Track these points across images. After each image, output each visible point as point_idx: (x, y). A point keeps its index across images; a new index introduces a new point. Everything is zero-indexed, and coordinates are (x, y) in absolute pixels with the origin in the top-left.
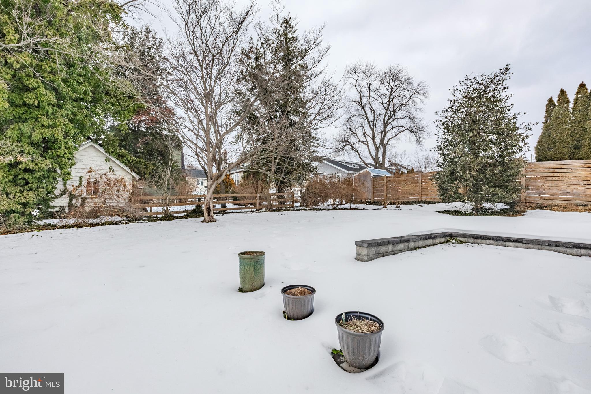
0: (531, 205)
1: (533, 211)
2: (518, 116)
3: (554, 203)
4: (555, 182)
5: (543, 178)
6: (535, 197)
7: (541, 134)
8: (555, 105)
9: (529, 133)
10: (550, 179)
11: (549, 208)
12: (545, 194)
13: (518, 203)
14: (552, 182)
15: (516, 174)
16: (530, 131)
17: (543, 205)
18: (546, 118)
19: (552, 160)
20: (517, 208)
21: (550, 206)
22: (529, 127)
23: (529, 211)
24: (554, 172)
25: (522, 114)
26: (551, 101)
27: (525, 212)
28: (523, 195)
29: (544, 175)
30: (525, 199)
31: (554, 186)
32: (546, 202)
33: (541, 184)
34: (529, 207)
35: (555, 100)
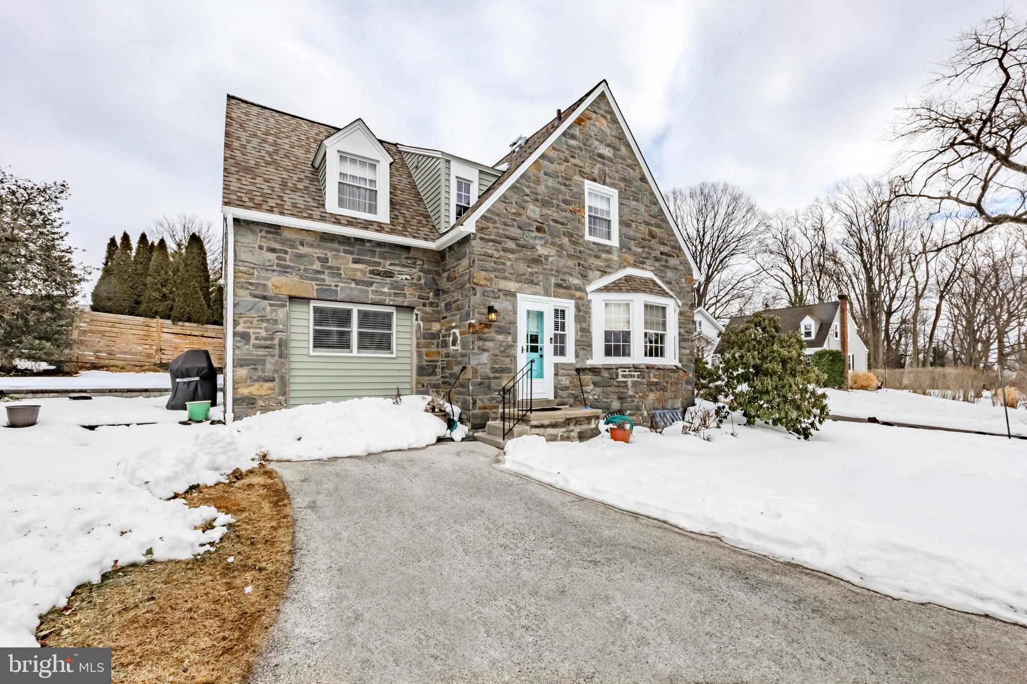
0: (85, 365)
1: (87, 372)
2: (75, 251)
3: (111, 362)
4: (114, 339)
5: (100, 332)
6: (89, 355)
7: (99, 277)
8: (117, 247)
9: (87, 277)
10: (108, 334)
11: (105, 369)
12: (100, 352)
13: (67, 362)
14: (109, 338)
15: (70, 324)
16: (89, 276)
17: (99, 365)
18: (107, 258)
19: (111, 312)
20: (66, 369)
21: (106, 366)
22: (89, 270)
23: (82, 372)
24: (113, 327)
25: (80, 250)
26: (113, 241)
27: (77, 373)
28: (76, 351)
29: (101, 328)
30: (77, 358)
31: (112, 344)
32: (102, 362)
33: (97, 340)
34: (81, 368)
35: (119, 241)
